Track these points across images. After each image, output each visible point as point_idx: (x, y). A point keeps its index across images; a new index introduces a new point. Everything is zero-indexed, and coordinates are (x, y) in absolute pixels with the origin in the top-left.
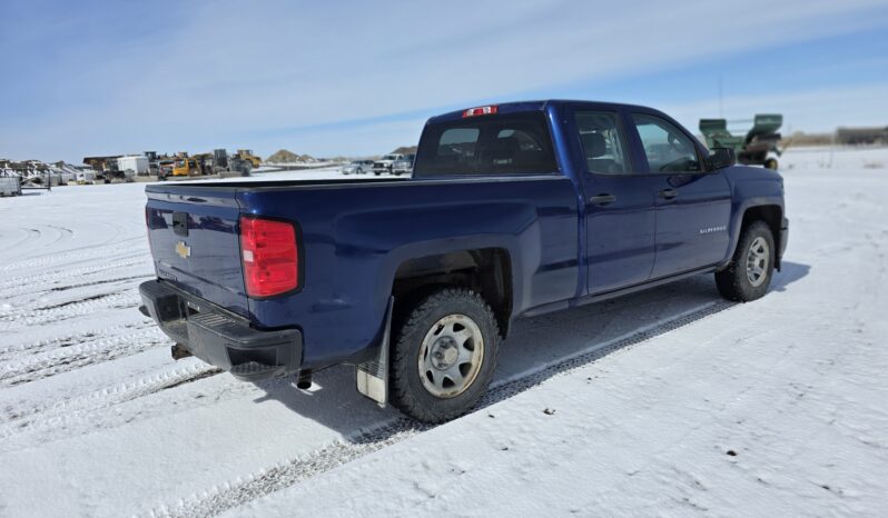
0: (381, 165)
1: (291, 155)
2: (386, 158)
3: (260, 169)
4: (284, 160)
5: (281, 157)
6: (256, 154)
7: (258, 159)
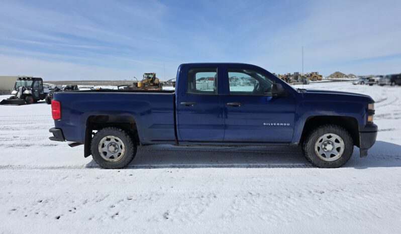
0: (373, 80)
1: (341, 74)
2: (377, 76)
3: (322, 81)
4: (337, 76)
5: (336, 75)
6: (320, 74)
7: (321, 76)
